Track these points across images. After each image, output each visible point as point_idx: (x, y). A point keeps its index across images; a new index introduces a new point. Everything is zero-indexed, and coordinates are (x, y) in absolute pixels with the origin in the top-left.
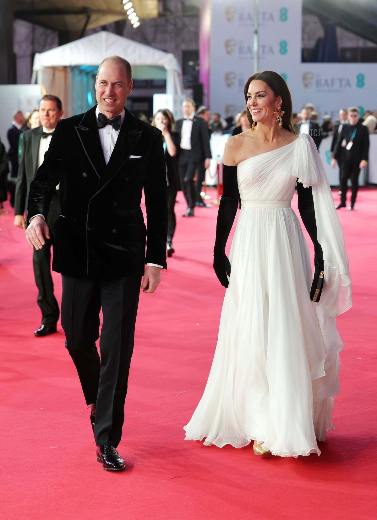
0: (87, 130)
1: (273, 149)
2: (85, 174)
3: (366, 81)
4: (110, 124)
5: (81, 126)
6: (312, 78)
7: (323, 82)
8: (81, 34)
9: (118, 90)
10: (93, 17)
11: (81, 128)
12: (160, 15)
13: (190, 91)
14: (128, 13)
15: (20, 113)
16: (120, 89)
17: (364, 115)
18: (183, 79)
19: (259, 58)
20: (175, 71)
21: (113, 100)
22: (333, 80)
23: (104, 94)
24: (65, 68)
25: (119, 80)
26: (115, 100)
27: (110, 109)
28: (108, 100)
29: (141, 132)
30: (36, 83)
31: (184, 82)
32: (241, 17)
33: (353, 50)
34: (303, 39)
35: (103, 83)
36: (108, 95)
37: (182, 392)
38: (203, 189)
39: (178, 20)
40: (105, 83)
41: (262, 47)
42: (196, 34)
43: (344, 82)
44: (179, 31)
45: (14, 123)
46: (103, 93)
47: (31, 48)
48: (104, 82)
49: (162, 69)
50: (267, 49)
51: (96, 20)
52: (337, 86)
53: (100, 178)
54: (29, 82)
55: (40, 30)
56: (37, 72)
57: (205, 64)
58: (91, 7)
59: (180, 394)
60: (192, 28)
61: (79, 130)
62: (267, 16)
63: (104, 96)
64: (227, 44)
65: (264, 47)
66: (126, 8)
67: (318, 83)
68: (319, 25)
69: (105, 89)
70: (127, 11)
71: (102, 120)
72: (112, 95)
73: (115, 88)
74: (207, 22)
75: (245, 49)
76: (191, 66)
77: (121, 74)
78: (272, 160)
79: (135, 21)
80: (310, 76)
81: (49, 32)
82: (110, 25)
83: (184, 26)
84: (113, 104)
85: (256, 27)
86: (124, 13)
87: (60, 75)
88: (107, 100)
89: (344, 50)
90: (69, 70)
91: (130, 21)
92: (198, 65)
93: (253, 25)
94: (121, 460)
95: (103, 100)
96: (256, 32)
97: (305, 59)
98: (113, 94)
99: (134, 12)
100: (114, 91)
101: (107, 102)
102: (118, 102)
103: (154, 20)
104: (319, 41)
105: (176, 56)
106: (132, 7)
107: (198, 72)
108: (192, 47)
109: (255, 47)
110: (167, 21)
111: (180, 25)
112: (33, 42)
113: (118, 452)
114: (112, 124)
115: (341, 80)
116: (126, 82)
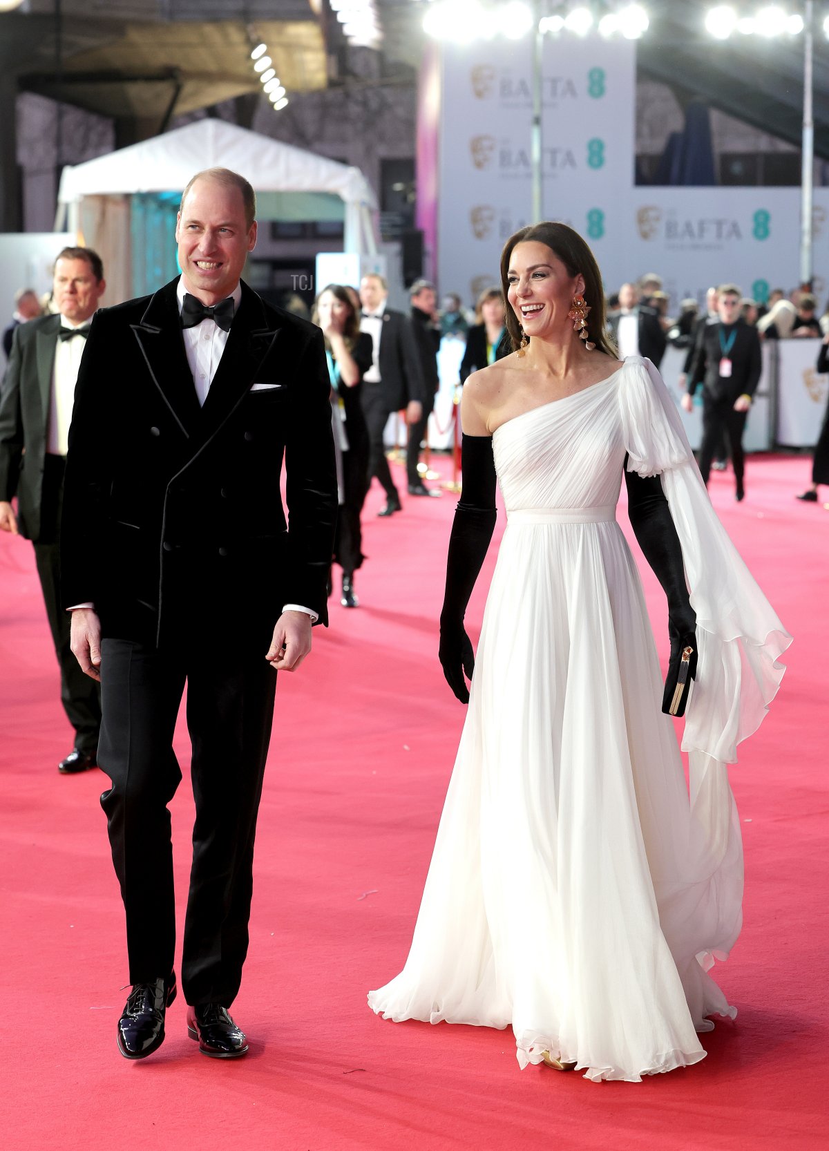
0: (158, 332)
1: (568, 394)
2: (155, 430)
3: (773, 225)
4: (211, 317)
5: (145, 324)
6: (658, 219)
7: (681, 228)
8: (162, 125)
9: (226, 243)
10: (189, 87)
11: (145, 329)
12: (332, 84)
13: (395, 247)
14: (263, 79)
15: (30, 294)
16: (230, 239)
17: (769, 298)
18: (382, 221)
19: (542, 176)
20: (363, 204)
21: (215, 264)
22: (702, 225)
23: (196, 251)
24: (127, 197)
25: (228, 221)
26: (220, 264)
27: (208, 283)
28: (204, 263)
29: (276, 332)
30: (65, 229)
31: (382, 226)
32: (505, 88)
33: (749, 158)
34: (638, 134)
35: (192, 226)
36: (205, 252)
37: (371, 892)
38: (422, 456)
39: (370, 94)
40: (197, 228)
41: (549, 152)
42: (410, 123)
43: (726, 229)
44: (371, 119)
45: (17, 315)
46: (193, 249)
47: (54, 153)
48: (196, 226)
49: (335, 198)
50: (560, 157)
51: (195, 94)
52: (710, 236)
53: (188, 436)
54: (49, 228)
55: (73, 116)
56: (67, 206)
57: (429, 187)
58: (185, 66)
59: (367, 895)
60: (400, 111)
61: (141, 333)
62: (561, 86)
63: (195, 256)
64: (476, 146)
65: (554, 152)
66: (258, 68)
67: (671, 229)
68: (673, 105)
69: (197, 239)
70: (261, 74)
71: (193, 309)
72: (214, 253)
73: (220, 237)
74: (432, 100)
75: (515, 157)
76: (400, 192)
77: (232, 206)
78: (568, 418)
79: (277, 96)
80: (652, 214)
81: (93, 119)
82: (225, 104)
83: (384, 106)
84: (216, 272)
85: (536, 111)
86: (255, 80)
87: (117, 213)
88: (202, 265)
89: (728, 158)
90: (135, 202)
91: (268, 95)
92: (414, 190)
93: (531, 105)
94: (238, 1036)
95: (193, 264)
96: (537, 121)
97: (642, 179)
98: (214, 250)
99: (275, 76)
100: (219, 245)
101: (201, 269)
102: (227, 268)
103: (318, 93)
104: (673, 140)
105: (364, 171)
106: (272, 67)
107: (414, 205)
108: (400, 152)
109: (535, 153)
110: (347, 95)
111: (374, 104)
112: (58, 142)
113: (233, 1019)
114: (215, 317)
115: (719, 224)
116: (244, 224)
